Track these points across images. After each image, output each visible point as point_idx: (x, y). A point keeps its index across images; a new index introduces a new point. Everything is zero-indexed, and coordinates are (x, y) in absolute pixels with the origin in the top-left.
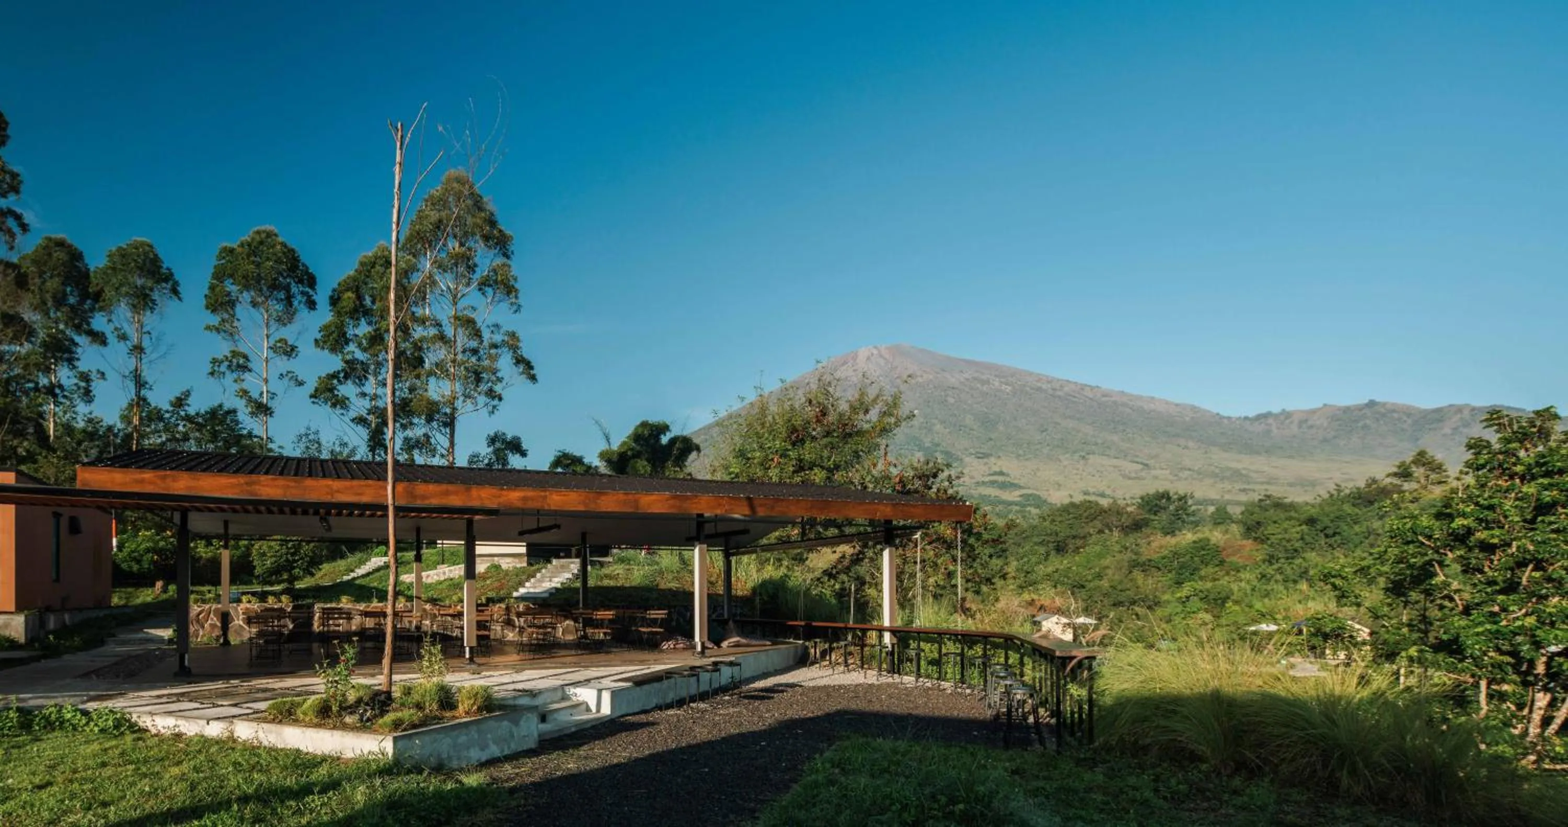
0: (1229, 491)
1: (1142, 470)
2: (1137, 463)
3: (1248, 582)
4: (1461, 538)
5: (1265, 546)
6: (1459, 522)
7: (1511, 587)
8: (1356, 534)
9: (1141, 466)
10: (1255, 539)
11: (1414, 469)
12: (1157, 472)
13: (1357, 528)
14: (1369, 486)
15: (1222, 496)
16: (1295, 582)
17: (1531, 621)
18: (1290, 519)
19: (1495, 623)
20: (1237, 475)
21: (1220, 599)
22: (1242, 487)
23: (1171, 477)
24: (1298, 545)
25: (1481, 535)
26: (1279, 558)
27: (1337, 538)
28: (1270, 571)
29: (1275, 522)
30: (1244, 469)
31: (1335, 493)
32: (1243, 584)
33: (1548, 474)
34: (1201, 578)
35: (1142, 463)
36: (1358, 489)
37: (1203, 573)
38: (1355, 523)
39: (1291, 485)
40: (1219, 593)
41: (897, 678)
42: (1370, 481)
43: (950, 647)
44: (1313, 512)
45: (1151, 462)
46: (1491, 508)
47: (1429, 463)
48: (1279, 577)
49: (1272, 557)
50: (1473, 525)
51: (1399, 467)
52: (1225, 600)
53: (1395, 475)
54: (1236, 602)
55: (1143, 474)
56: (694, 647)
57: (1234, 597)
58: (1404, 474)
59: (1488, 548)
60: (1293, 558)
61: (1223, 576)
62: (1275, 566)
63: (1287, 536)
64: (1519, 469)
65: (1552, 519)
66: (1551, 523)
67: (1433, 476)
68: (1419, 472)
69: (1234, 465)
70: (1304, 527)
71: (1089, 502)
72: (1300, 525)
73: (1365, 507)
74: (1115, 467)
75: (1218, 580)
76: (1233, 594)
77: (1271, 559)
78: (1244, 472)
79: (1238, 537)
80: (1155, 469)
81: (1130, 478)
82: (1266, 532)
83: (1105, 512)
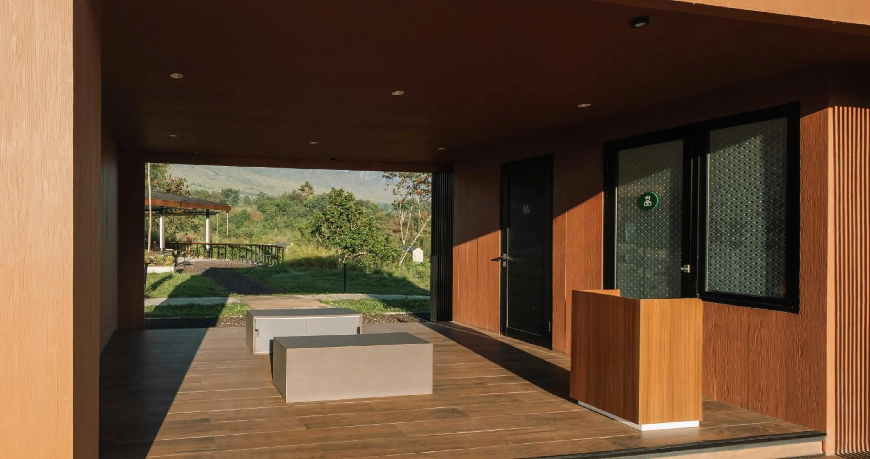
0: (246, 188)
1: (216, 175)
2: (214, 172)
3: (259, 228)
4: (327, 220)
5: (264, 214)
6: (328, 216)
7: (336, 233)
8: (290, 211)
9: (215, 174)
10: (261, 211)
11: (305, 188)
12: (221, 177)
13: (290, 209)
14: (293, 193)
15: (244, 190)
16: (273, 228)
17: (339, 241)
18: (272, 204)
19: (334, 241)
20: (249, 181)
21: (251, 235)
22: (251, 187)
23: (226, 180)
24: (274, 214)
25: (331, 220)
26: (269, 219)
27: (285, 212)
28: (266, 224)
29: (267, 205)
30: (252, 179)
31: (284, 195)
32: (258, 229)
33: (342, 206)
34: (245, 226)
35: (216, 173)
36: (290, 194)
37: (245, 224)
38: (290, 207)
39: (266, 187)
40: (250, 232)
41: (210, 259)
42: (294, 192)
43: (229, 249)
44: (278, 201)
45: (219, 172)
46: (333, 213)
47: (309, 186)
48: (269, 227)
49: (267, 218)
50: (330, 217)
51: (301, 187)
52: (252, 235)
53: (300, 190)
54: (256, 236)
55: (216, 177)
56: (160, 249)
57: (255, 234)
58: (303, 190)
59: (332, 223)
60: (273, 219)
61: (252, 226)
62: (268, 222)
63: (271, 211)
64: (337, 203)
65: (343, 216)
66: (342, 218)
67: (310, 191)
68: (306, 189)
69: (248, 177)
70: (276, 207)
71: (204, 191)
72: (275, 207)
73: (292, 201)
74: (205, 173)
75: (250, 227)
76: (255, 233)
77: (266, 220)
78: (251, 180)
79: (256, 210)
80: (220, 176)
81: (211, 179)
82: (265, 209)
83: (210, 196)
